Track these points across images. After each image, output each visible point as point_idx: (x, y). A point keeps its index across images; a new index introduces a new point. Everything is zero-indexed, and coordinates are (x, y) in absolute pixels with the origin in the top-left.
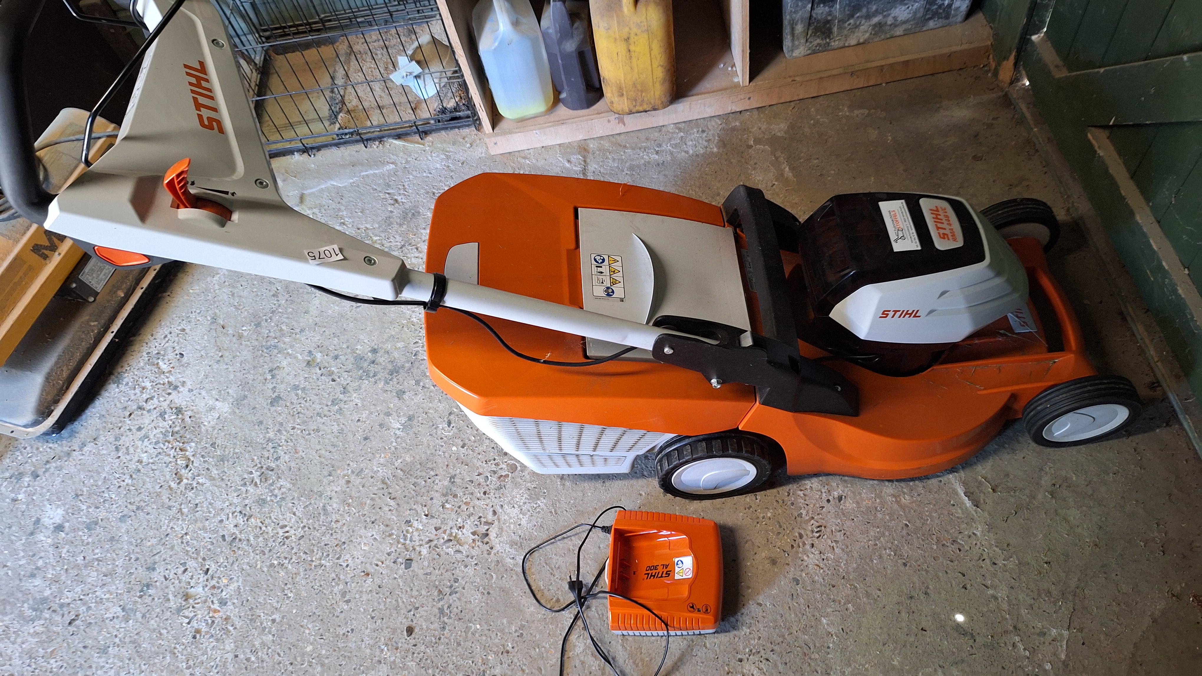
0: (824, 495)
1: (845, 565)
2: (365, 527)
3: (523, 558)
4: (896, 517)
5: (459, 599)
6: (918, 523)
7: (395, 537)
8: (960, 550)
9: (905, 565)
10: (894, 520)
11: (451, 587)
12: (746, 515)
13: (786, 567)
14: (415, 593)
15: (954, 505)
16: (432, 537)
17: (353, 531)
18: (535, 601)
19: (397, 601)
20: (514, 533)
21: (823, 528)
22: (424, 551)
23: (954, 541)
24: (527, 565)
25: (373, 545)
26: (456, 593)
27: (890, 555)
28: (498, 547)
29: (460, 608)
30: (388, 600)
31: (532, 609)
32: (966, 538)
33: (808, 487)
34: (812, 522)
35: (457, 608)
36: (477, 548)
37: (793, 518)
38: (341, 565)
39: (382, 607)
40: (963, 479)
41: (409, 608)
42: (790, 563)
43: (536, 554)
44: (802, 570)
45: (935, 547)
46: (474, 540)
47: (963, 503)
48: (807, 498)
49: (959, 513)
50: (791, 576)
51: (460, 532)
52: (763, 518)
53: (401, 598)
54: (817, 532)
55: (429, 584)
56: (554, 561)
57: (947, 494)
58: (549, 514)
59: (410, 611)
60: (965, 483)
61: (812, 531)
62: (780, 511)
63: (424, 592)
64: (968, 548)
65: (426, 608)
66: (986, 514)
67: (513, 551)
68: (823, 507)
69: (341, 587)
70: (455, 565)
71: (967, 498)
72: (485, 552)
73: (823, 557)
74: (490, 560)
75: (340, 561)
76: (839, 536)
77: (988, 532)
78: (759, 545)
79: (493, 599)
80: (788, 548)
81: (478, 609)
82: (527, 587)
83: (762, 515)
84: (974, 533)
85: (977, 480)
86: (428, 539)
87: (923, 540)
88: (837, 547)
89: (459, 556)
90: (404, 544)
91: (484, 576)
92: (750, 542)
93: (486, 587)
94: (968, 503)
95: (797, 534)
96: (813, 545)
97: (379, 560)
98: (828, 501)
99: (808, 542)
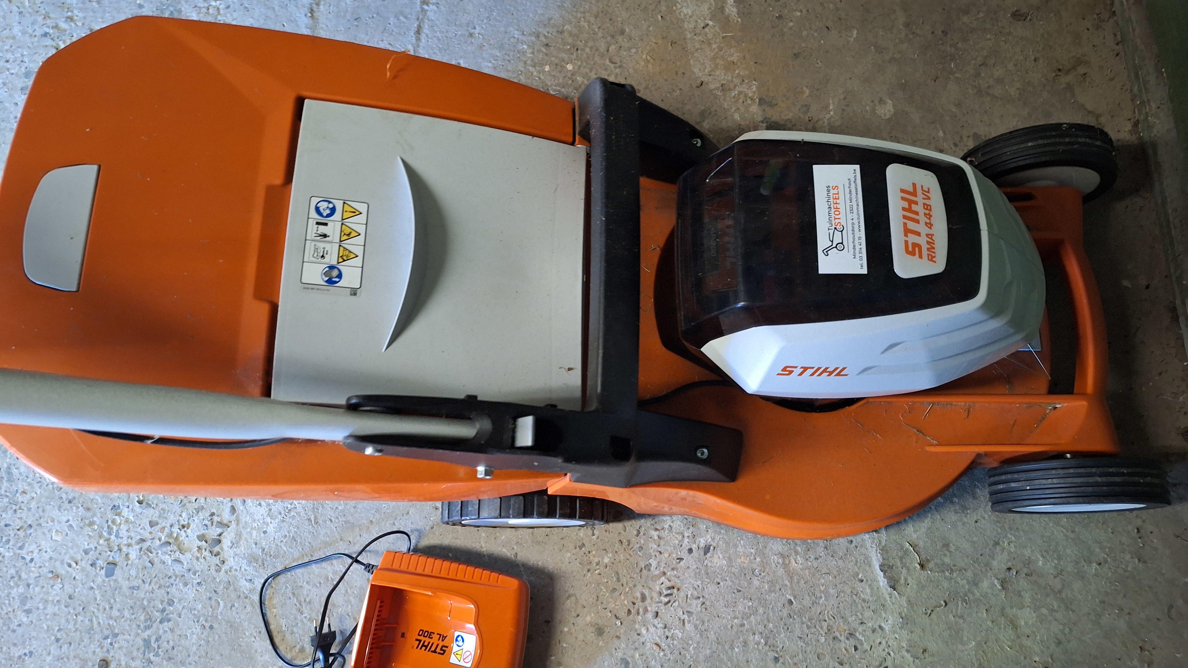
0: (686, 540)
1: (694, 648)
2: (60, 508)
3: (263, 581)
4: (778, 587)
5: (172, 630)
6: (807, 602)
7: (96, 527)
8: (856, 649)
9: (776, 659)
10: (774, 591)
11: (163, 610)
12: (574, 557)
13: (616, 641)
14: (115, 613)
15: (862, 581)
16: (147, 535)
17: (43, 511)
18: (271, 647)
19: (91, 620)
20: (256, 544)
21: (675, 590)
22: (133, 554)
23: (851, 634)
24: (268, 593)
25: (67, 534)
26: (169, 620)
27: (758, 643)
28: (231, 562)
29: (171, 643)
30: (80, 618)
31: (266, 657)
32: (869, 633)
33: (667, 526)
34: (663, 579)
35: (168, 642)
36: (202, 560)
37: (638, 570)
38: (23, 558)
39: (71, 626)
40: (883, 543)
41: (106, 632)
42: (622, 636)
43: (282, 579)
44: (636, 649)
45: (823, 640)
46: (199, 548)
47: (875, 580)
48: (662, 543)
49: (866, 592)
50: (620, 655)
51: (183, 533)
52: (598, 564)
53: (97, 617)
54: (667, 595)
55: (135, 603)
56: (305, 593)
57: (857, 561)
58: (306, 523)
59: (106, 638)
60: (884, 550)
61: (660, 594)
62: (622, 557)
63: (126, 613)
64: (866, 646)
65: (127, 637)
66: (904, 601)
67: (250, 570)
68: (681, 559)
69: (21, 590)
70: (172, 580)
71: (882, 574)
72: (213, 568)
73: (667, 633)
74: (218, 580)
75: (23, 552)
76: (695, 606)
77: (901, 628)
78: (585, 604)
79: (217, 637)
80: (622, 614)
81: (194, 648)
82: (263, 625)
83: (596, 560)
84: (880, 627)
85: (902, 548)
86: (139, 537)
87: (808, 627)
88: (689, 622)
89: (178, 568)
90: (108, 540)
91: (208, 602)
92: (573, 598)
93: (209, 619)
94: (882, 581)
95: (638, 595)
96: (657, 614)
97: (72, 558)
98: (690, 551)
99: (652, 609)
